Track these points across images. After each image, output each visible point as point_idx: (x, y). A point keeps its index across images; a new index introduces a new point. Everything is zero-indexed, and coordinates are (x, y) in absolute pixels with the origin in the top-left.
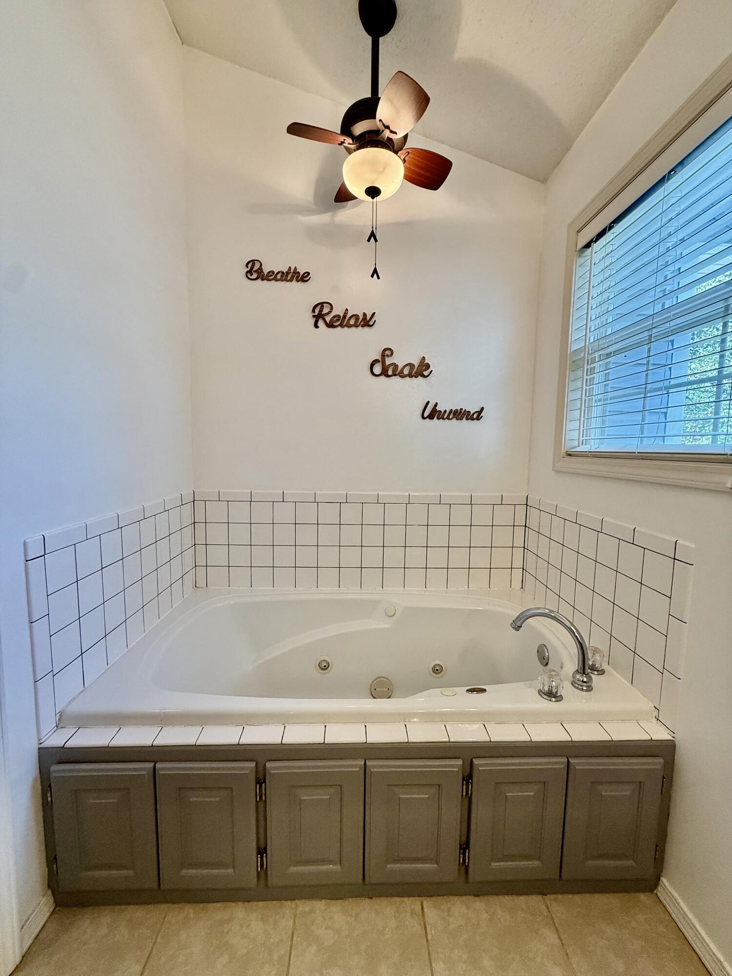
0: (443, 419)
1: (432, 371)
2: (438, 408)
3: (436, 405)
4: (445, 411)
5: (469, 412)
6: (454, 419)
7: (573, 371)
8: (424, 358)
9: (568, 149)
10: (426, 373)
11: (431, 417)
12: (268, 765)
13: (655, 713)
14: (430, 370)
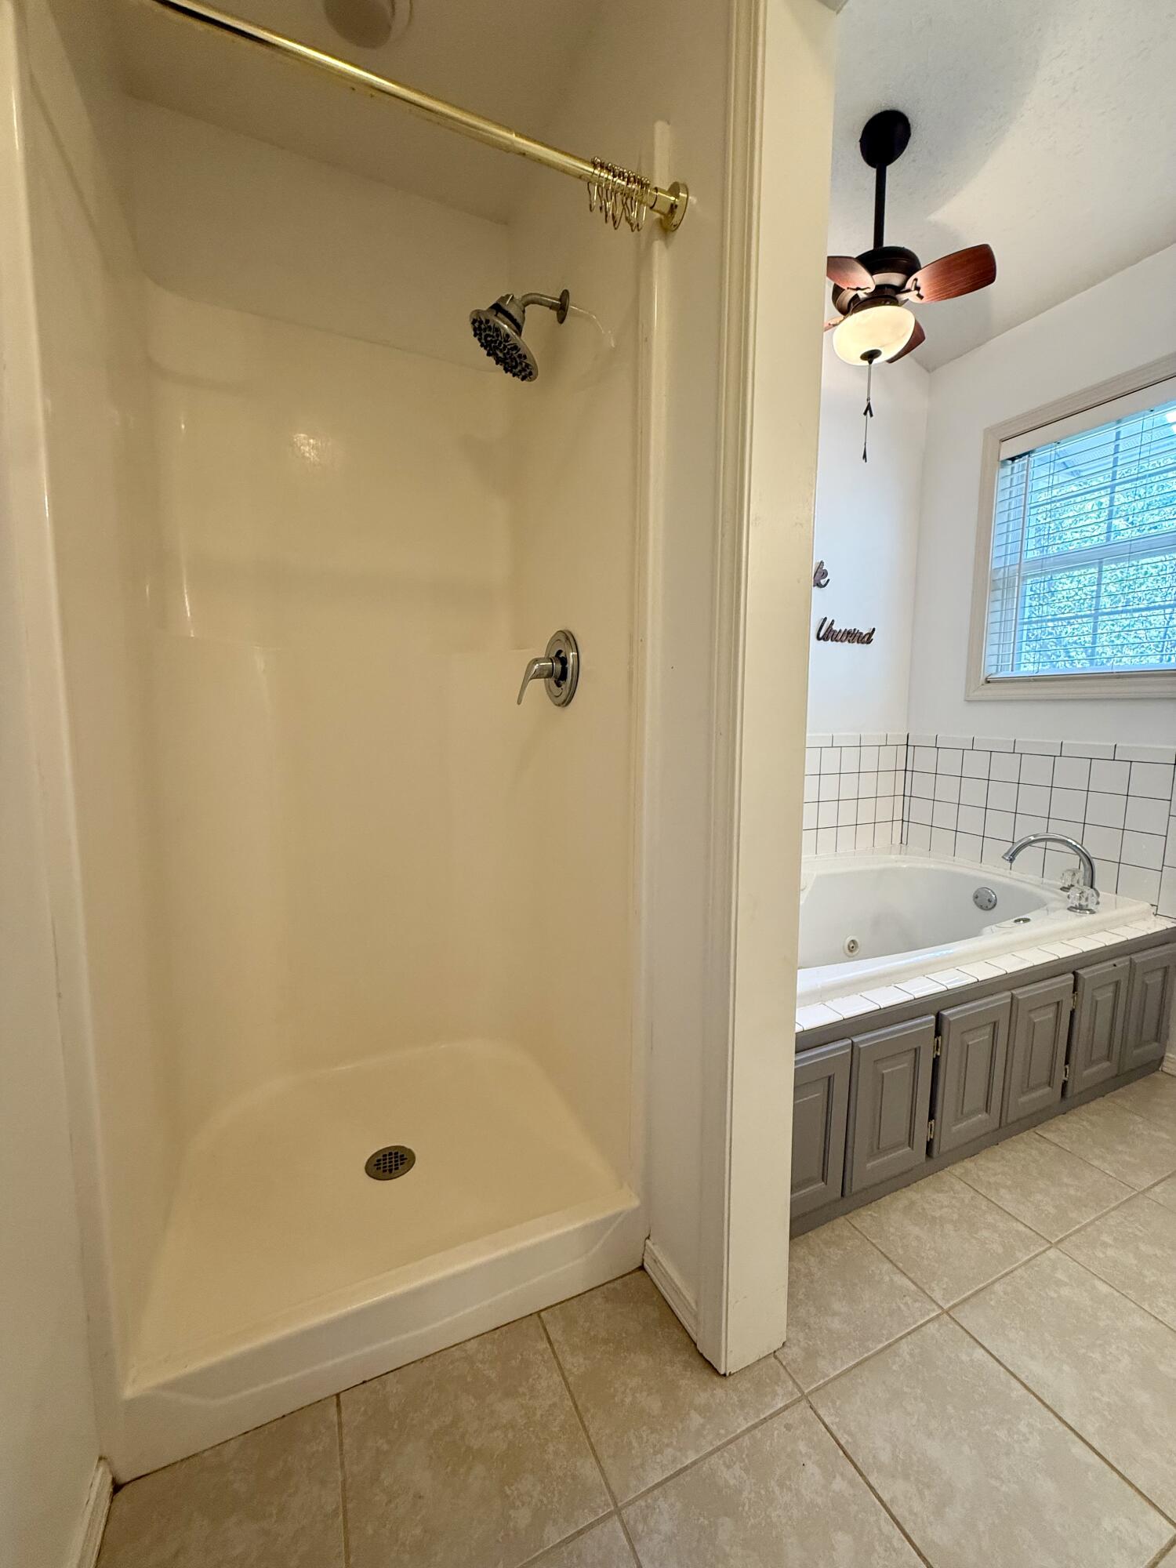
0: (837, 641)
1: (828, 580)
2: (834, 627)
3: (832, 624)
4: (840, 631)
5: (861, 633)
6: (847, 642)
7: (993, 591)
8: (822, 563)
9: (979, 345)
10: (823, 582)
11: (825, 638)
12: (945, 1013)
13: (1154, 909)
14: (826, 579)
